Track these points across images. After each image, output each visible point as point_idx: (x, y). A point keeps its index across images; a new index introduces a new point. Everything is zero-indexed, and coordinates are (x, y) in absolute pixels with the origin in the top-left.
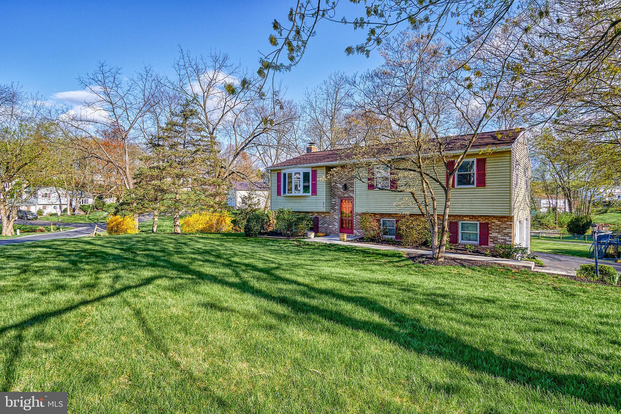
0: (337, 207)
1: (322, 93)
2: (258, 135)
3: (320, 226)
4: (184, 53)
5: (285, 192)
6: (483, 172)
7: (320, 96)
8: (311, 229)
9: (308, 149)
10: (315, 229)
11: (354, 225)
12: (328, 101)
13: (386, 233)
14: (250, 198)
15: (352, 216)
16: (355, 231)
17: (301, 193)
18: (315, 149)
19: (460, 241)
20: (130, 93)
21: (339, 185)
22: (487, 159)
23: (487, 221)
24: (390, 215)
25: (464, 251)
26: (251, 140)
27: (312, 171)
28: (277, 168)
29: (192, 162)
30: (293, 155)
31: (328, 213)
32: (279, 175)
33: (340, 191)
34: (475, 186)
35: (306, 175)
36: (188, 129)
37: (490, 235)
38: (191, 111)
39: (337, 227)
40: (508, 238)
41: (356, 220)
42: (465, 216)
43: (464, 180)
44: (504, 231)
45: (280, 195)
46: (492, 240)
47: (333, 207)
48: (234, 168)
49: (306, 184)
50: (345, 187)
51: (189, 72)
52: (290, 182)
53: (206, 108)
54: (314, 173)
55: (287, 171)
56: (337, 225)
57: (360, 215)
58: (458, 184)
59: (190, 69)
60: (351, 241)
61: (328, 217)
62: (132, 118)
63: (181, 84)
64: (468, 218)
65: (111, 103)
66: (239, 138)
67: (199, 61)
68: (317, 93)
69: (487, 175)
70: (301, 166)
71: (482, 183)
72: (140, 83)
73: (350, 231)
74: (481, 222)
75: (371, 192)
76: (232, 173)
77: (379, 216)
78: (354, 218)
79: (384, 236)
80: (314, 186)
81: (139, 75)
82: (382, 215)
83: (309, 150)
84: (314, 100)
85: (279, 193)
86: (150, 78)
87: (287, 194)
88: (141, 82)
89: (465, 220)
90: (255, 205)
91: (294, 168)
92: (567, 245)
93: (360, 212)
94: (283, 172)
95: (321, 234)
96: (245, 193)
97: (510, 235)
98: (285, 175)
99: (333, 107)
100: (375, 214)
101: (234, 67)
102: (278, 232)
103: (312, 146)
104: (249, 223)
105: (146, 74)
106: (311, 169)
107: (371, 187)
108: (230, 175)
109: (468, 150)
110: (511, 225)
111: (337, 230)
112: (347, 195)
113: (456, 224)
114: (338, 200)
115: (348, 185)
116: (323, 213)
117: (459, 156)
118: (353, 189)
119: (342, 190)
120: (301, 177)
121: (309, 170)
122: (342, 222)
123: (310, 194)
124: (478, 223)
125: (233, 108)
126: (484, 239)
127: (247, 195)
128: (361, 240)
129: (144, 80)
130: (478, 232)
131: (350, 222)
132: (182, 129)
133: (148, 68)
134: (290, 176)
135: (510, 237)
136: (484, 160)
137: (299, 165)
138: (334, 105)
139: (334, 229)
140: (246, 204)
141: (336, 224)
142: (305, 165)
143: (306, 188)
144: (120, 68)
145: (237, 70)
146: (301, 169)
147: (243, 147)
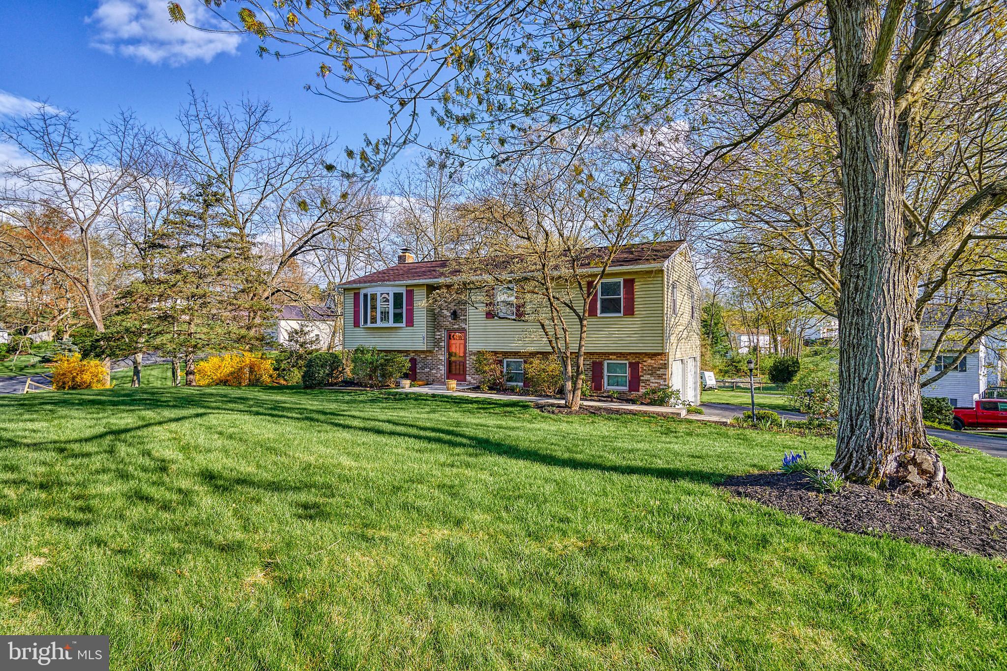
0: (442, 344)
1: (419, 171)
2: (320, 233)
3: (418, 371)
4: (196, 97)
5: (366, 322)
6: (631, 296)
7: (417, 176)
8: (406, 376)
9: (400, 257)
10: (412, 375)
11: (468, 369)
12: (429, 184)
13: (510, 379)
14: (302, 332)
15: (465, 356)
16: (468, 378)
17: (391, 324)
18: (411, 258)
19: (606, 386)
20: (95, 153)
21: (445, 312)
22: (636, 280)
23: (637, 359)
24: (516, 354)
25: (610, 398)
26: (308, 241)
27: (407, 291)
28: (354, 286)
29: (219, 274)
30: (376, 266)
31: (430, 352)
32: (357, 296)
33: (448, 322)
34: (622, 315)
35: (398, 297)
36: (210, 221)
37: (642, 378)
38: (215, 194)
39: (443, 372)
40: (662, 382)
41: (470, 361)
42: (612, 354)
43: (611, 306)
44: (658, 372)
45: (359, 326)
46: (644, 384)
47: (436, 343)
48: (281, 285)
49: (398, 311)
50: (455, 315)
51: (204, 127)
52: (374, 308)
53: (233, 187)
54: (410, 294)
55: (370, 291)
56: (443, 369)
57: (474, 354)
58: (602, 312)
59: (207, 122)
60: (463, 391)
61: (430, 358)
62: (98, 197)
63: (191, 147)
64: (615, 357)
65: (61, 170)
66: (288, 236)
67: (223, 111)
68: (411, 171)
69: (636, 300)
70: (391, 283)
71: (630, 311)
72: (114, 138)
73: (462, 377)
74: (630, 361)
75: (490, 322)
76: (277, 292)
77: (500, 356)
78: (468, 358)
79: (508, 383)
80: (410, 312)
81: (111, 126)
82: (506, 354)
83: (402, 259)
84: (407, 181)
85: (356, 324)
86: (130, 131)
87: (369, 325)
88: (116, 138)
89: (611, 359)
90: (312, 343)
91: (380, 286)
92: (767, 398)
93: (474, 350)
94: (362, 292)
95: (420, 383)
96: (295, 325)
97: (664, 377)
98: (366, 296)
99: (437, 193)
100: (496, 353)
101: (280, 123)
102: (355, 382)
103: (407, 254)
104: (310, 368)
105: (123, 123)
106: (404, 288)
107: (490, 315)
108: (273, 294)
109: (607, 268)
110: (665, 364)
111: (443, 377)
112: (457, 326)
113: (601, 364)
114: (444, 334)
115: (459, 312)
116: (423, 352)
117: (596, 275)
118: (465, 317)
119: (450, 319)
120: (391, 298)
121: (403, 290)
122: (450, 364)
123: (403, 325)
124: (627, 362)
125: (278, 188)
126: (635, 383)
127: (297, 327)
128: (477, 389)
129: (120, 134)
130: (627, 375)
131: (462, 364)
132: (201, 223)
133: (126, 115)
134: (374, 297)
135: (665, 380)
136: (632, 281)
137: (388, 283)
138: (437, 190)
139: (439, 375)
140: (297, 342)
141: (442, 367)
142: (397, 282)
143: (398, 317)
144: (73, 110)
145: (284, 128)
146: (390, 288)
147: (295, 251)
